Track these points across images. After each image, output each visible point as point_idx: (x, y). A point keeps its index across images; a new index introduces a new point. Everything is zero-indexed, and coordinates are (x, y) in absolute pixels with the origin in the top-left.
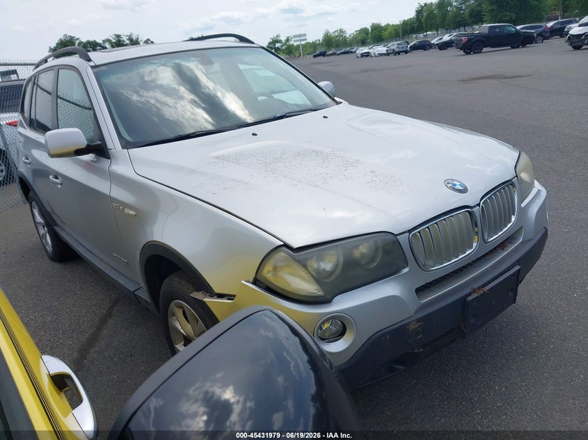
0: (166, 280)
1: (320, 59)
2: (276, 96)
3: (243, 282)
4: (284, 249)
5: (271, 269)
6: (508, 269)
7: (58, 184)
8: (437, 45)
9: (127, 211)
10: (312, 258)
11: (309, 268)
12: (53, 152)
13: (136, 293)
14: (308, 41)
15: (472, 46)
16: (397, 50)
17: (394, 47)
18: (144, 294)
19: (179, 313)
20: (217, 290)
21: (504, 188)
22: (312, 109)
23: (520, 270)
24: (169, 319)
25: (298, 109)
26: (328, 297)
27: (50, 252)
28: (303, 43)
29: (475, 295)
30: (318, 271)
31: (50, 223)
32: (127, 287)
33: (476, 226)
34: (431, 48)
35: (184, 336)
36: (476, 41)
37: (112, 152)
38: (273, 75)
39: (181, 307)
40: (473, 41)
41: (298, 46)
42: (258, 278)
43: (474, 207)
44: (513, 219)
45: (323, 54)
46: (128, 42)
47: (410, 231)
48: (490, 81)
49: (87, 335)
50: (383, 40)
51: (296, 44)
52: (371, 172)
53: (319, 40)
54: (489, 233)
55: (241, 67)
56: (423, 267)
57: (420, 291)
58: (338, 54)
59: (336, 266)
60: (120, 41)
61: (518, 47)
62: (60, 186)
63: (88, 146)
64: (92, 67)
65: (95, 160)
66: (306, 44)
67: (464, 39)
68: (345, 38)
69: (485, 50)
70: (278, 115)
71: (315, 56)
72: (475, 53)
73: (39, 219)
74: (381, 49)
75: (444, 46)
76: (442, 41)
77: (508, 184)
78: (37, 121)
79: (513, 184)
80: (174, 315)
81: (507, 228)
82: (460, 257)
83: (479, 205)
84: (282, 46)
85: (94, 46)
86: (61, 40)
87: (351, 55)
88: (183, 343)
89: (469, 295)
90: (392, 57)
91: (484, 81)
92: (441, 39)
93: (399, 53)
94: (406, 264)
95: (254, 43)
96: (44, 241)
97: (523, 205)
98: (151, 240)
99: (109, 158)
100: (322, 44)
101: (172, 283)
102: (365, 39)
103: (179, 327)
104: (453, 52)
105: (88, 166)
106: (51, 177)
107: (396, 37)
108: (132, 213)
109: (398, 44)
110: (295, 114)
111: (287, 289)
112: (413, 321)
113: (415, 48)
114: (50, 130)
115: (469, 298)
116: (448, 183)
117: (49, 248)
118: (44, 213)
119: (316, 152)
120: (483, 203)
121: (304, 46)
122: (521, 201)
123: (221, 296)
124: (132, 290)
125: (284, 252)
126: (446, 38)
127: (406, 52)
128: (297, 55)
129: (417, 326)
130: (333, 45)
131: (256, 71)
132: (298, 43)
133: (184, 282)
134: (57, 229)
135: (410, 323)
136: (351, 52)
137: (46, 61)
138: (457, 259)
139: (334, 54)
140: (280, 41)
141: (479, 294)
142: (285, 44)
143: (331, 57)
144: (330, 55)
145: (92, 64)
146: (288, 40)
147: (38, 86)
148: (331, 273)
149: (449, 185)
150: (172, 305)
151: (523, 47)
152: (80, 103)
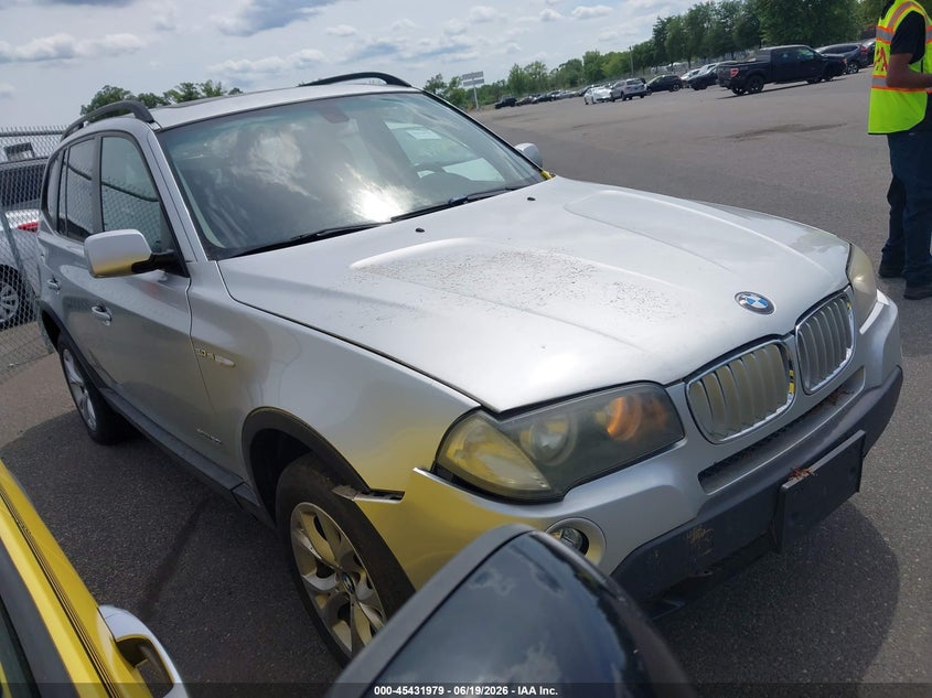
0: (286, 470)
1: (508, 110)
2: (448, 169)
3: (416, 469)
4: (482, 413)
5: (462, 448)
6: (846, 436)
7: (105, 320)
8: (690, 82)
9: (219, 359)
10: (528, 428)
11: (523, 445)
12: (97, 269)
13: (238, 492)
14: (486, 83)
15: (746, 82)
16: (627, 92)
17: (623, 88)
18: (249, 494)
19: (309, 522)
20: (372, 485)
21: (831, 304)
22: (508, 186)
23: (864, 436)
24: (293, 533)
25: (485, 189)
26: (558, 491)
27: (94, 429)
28: (479, 86)
29: (794, 481)
30: (538, 450)
31: (93, 382)
32: (221, 481)
33: (791, 367)
34: (681, 87)
35: (316, 559)
36: (751, 75)
37: (192, 266)
38: (438, 137)
39: (310, 512)
40: (748, 74)
41: (471, 91)
42: (439, 462)
43: (786, 336)
44: (849, 353)
45: (511, 103)
46: (203, 94)
47: (685, 379)
48: (779, 136)
49: (157, 561)
50: (604, 77)
51: (467, 88)
52: (615, 284)
53: (503, 81)
54: (812, 377)
55: (391, 126)
56: (708, 438)
57: (707, 476)
58: (535, 102)
59: (567, 440)
60: (191, 93)
61: (819, 81)
62: (108, 324)
63: (153, 257)
64: (156, 132)
65: (165, 279)
66: (484, 87)
67: (734, 72)
68: (544, 78)
69: (767, 87)
70: (456, 199)
71: (498, 107)
72: (751, 93)
73: (75, 377)
74: (603, 91)
75: (700, 84)
76: (697, 76)
77: (838, 297)
78: (69, 222)
79: (845, 297)
80: (300, 526)
81: (838, 370)
82: (768, 418)
83: (793, 332)
84: (446, 93)
85: (152, 101)
86: (99, 94)
87: (554, 102)
88: (315, 571)
89: (785, 480)
90: (619, 104)
91: (770, 137)
92: (694, 73)
93: (630, 97)
94: (682, 433)
95: (410, 86)
96: (83, 411)
97: (863, 330)
98: (260, 405)
99: (188, 276)
100: (508, 87)
101: (297, 473)
102: (576, 77)
103: (310, 547)
104: (716, 92)
105: (153, 290)
106: (94, 309)
107: (625, 72)
108: (229, 362)
109: (629, 83)
110: (482, 196)
111: (490, 480)
112: (698, 526)
113: (655, 88)
114: (90, 235)
115: (786, 486)
116: (741, 299)
117: (92, 422)
118: (82, 366)
119: (523, 256)
120: (800, 329)
121: (480, 91)
122: (859, 324)
123: (380, 494)
124: (229, 486)
125: (481, 418)
126: (704, 70)
127: (642, 95)
128: (470, 106)
129: (703, 535)
130: (524, 88)
131: (410, 132)
132: (471, 87)
133: (317, 473)
134: (103, 391)
135: (692, 529)
136: (555, 99)
137: (80, 125)
138: (763, 422)
139: (528, 102)
140: (442, 85)
141: (801, 479)
142: (451, 88)
143: (524, 107)
144: (522, 104)
145: (156, 127)
146: (454, 83)
147: (69, 166)
148: (560, 451)
149: (742, 302)
150: (297, 510)
151: (828, 80)
152: (135, 191)
